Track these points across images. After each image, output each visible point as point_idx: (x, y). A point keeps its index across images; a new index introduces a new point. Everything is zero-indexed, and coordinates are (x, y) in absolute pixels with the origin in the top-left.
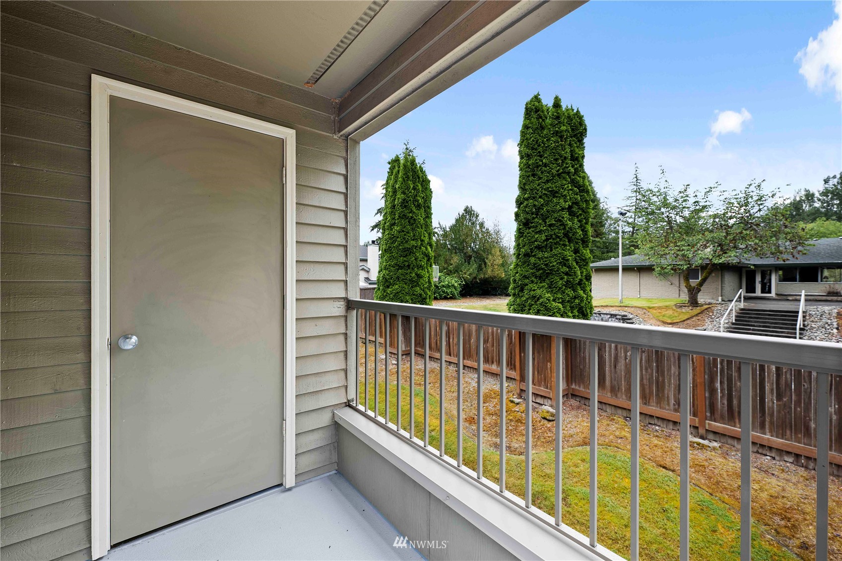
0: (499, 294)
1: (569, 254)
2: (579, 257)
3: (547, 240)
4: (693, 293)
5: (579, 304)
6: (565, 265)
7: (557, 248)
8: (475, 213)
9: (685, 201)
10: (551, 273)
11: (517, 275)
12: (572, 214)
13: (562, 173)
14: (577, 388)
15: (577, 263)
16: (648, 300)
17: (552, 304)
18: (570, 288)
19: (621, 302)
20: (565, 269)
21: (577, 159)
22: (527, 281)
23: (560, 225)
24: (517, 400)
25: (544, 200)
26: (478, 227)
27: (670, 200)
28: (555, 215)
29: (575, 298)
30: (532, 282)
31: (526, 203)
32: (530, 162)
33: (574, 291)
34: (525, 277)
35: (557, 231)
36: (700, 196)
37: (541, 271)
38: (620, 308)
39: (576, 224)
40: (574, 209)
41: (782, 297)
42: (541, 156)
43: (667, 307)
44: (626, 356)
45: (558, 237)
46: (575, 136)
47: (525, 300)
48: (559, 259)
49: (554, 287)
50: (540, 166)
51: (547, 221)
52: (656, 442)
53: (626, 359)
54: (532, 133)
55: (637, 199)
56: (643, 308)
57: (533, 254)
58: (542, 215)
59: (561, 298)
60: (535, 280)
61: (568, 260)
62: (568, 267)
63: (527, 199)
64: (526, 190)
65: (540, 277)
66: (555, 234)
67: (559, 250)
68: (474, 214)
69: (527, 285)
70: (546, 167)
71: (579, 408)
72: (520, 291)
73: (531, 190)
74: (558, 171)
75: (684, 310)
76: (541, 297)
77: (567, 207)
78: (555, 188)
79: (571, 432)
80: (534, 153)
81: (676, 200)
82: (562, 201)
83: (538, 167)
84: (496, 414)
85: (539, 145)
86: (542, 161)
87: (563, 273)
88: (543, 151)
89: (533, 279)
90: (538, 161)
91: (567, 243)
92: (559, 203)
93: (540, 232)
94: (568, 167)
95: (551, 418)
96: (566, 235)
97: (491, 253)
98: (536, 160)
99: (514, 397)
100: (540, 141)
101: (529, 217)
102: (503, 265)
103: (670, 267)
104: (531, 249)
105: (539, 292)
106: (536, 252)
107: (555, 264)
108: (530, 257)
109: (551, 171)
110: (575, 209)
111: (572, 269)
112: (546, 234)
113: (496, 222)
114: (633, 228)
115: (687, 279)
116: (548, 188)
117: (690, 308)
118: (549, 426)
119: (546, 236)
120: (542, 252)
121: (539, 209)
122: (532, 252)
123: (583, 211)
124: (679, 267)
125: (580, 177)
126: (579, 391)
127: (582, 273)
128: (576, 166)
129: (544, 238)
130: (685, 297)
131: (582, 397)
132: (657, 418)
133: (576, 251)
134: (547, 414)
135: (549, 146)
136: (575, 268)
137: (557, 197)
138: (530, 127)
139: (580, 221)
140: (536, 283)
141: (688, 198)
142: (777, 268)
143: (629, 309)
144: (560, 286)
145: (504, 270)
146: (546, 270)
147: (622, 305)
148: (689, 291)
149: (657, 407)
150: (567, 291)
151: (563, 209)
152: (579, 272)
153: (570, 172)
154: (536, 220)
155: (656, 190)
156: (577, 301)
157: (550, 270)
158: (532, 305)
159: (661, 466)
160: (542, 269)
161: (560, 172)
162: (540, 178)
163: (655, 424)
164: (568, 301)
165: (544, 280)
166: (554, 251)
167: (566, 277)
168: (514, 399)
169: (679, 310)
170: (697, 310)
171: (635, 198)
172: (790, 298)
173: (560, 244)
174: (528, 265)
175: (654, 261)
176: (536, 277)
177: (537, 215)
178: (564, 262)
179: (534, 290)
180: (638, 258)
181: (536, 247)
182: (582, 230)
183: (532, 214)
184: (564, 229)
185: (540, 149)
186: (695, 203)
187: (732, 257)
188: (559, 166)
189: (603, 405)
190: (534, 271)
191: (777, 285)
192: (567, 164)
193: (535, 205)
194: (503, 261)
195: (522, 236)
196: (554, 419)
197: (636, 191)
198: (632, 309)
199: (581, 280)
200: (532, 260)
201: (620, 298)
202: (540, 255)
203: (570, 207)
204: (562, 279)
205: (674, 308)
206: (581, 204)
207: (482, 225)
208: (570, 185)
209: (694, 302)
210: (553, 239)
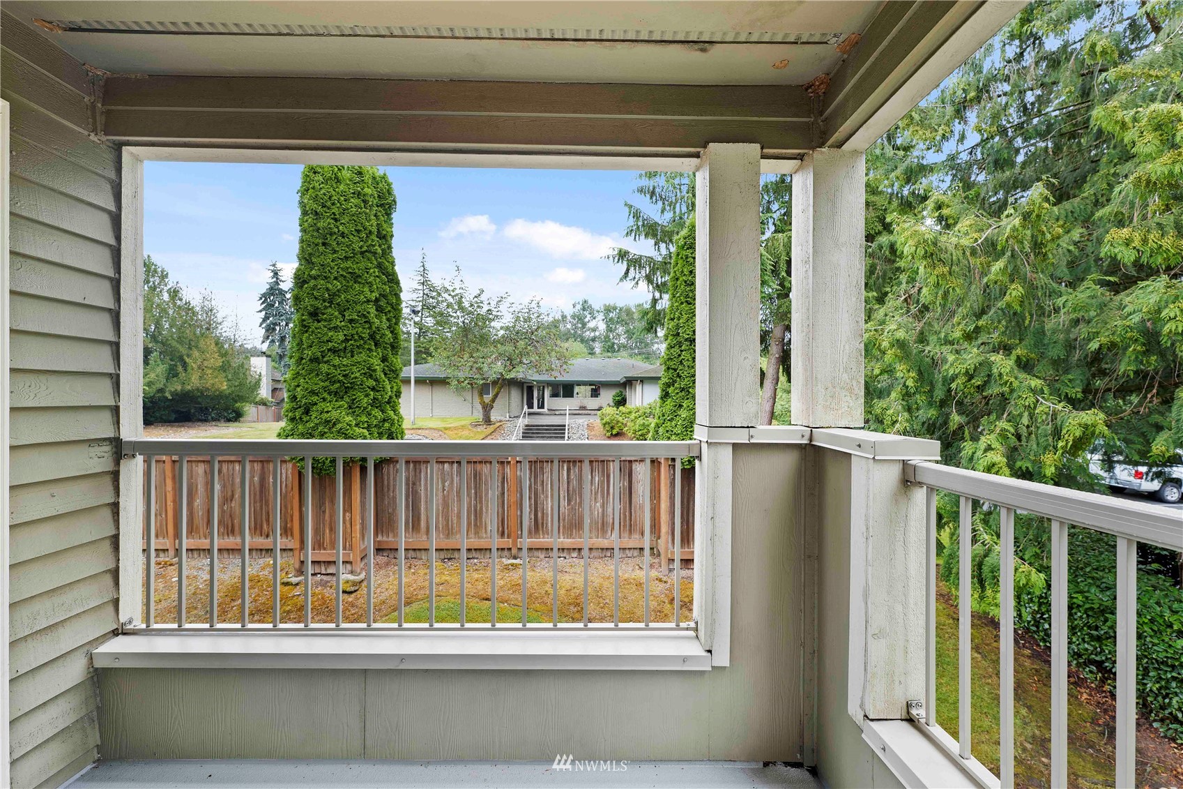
0: (212, 418)
1: (376, 362)
2: (387, 366)
3: (347, 340)
4: (487, 408)
5: (389, 430)
6: (371, 376)
7: (361, 353)
8: (159, 270)
9: (479, 307)
10: (352, 388)
11: (298, 389)
12: (380, 309)
13: (366, 251)
14: (385, 539)
15: (385, 374)
16: (443, 419)
17: (354, 431)
18: (377, 408)
19: (413, 423)
20: (371, 383)
21: (384, 237)
22: (315, 399)
23: (365, 322)
24: (294, 580)
25: (341, 284)
26: (166, 297)
27: (466, 304)
28: (358, 308)
29: (384, 420)
30: (324, 399)
31: (312, 283)
32: (320, 224)
33: (383, 411)
34: (313, 393)
35: (360, 329)
36: (493, 303)
37: (337, 385)
38: (412, 431)
39: (385, 325)
40: (381, 303)
41: (553, 412)
42: (336, 220)
43: (463, 427)
44: (444, 486)
45: (362, 338)
46: (382, 205)
47: (313, 427)
48: (364, 369)
49: (357, 407)
50: (335, 233)
51: (346, 314)
52: (476, 576)
53: (444, 490)
54: (322, 183)
55: (424, 294)
56: (438, 430)
57: (325, 359)
58: (338, 304)
59: (367, 422)
60: (329, 398)
61: (375, 371)
62: (375, 380)
63: (315, 278)
64: (313, 263)
65: (336, 393)
66: (357, 333)
67: (363, 356)
68: (155, 271)
69: (316, 404)
70: (343, 237)
71: (387, 564)
72: (303, 413)
73: (322, 265)
74: (361, 248)
75: (479, 430)
76: (338, 421)
77: (374, 298)
78: (357, 271)
79: (383, 597)
80: (326, 212)
81: (472, 305)
82: (366, 289)
83: (331, 234)
84: (260, 610)
85: (333, 204)
86: (338, 227)
87: (369, 388)
88: (339, 214)
89: (325, 395)
90: (332, 226)
91: (373, 348)
92: (363, 292)
93: (336, 328)
94: (374, 246)
95: (353, 589)
96: (372, 337)
97: (197, 347)
98: (329, 224)
99: (290, 576)
100: (334, 198)
101: (318, 304)
102: (223, 368)
103: (467, 382)
104: (322, 352)
105: (334, 415)
106: (330, 356)
107: (358, 374)
108: (319, 364)
109: (350, 245)
110: (383, 303)
111: (379, 382)
112: (345, 332)
113: (206, 293)
114: (420, 329)
115: (482, 393)
116: (348, 268)
117: (485, 426)
118: (350, 600)
119: (345, 335)
120: (339, 357)
121: (334, 295)
122: (323, 357)
123: (393, 308)
124: (475, 381)
125: (388, 262)
126: (387, 542)
127: (392, 388)
128: (383, 247)
129: (342, 338)
130: (479, 415)
131: (391, 549)
132: (475, 550)
133: (384, 360)
134: (348, 585)
135: (348, 209)
136: (384, 381)
137: (359, 283)
138: (319, 173)
139: (388, 320)
140: (330, 401)
141: (481, 305)
142: (549, 384)
143: (423, 431)
144: (365, 405)
145: (226, 377)
146: (344, 383)
147: (414, 427)
148: (483, 408)
149: (475, 538)
150: (373, 412)
151: (368, 301)
152: (388, 387)
153: (376, 253)
154: (329, 310)
155: (451, 288)
156: (387, 425)
157: (351, 383)
158: (325, 433)
159: (484, 599)
160: (339, 381)
161: (363, 249)
162: (335, 252)
163: (473, 558)
164: (376, 426)
165: (343, 398)
166: (356, 357)
167: (372, 393)
168: (289, 580)
169: (474, 430)
170: (491, 428)
171: (421, 292)
172: (557, 413)
173: (363, 348)
174: (317, 375)
175: (449, 372)
176: (330, 394)
177: (331, 302)
178: (370, 373)
179: (327, 412)
180: (431, 368)
181: (329, 350)
182: (392, 332)
183: (324, 301)
184: (370, 328)
185: (335, 210)
186: (488, 311)
187: (519, 373)
188: (362, 241)
189: (418, 552)
190: (327, 383)
191: (548, 400)
192: (373, 240)
193: (327, 289)
194: (223, 362)
195: (307, 331)
196: (356, 588)
197: (423, 284)
198: (427, 431)
199: (391, 397)
200: (324, 368)
201: (412, 418)
202: (336, 361)
203: (377, 300)
204: (367, 396)
205: (470, 427)
206: (390, 297)
207: (174, 293)
208: (376, 270)
209: (487, 421)
210: (355, 340)
